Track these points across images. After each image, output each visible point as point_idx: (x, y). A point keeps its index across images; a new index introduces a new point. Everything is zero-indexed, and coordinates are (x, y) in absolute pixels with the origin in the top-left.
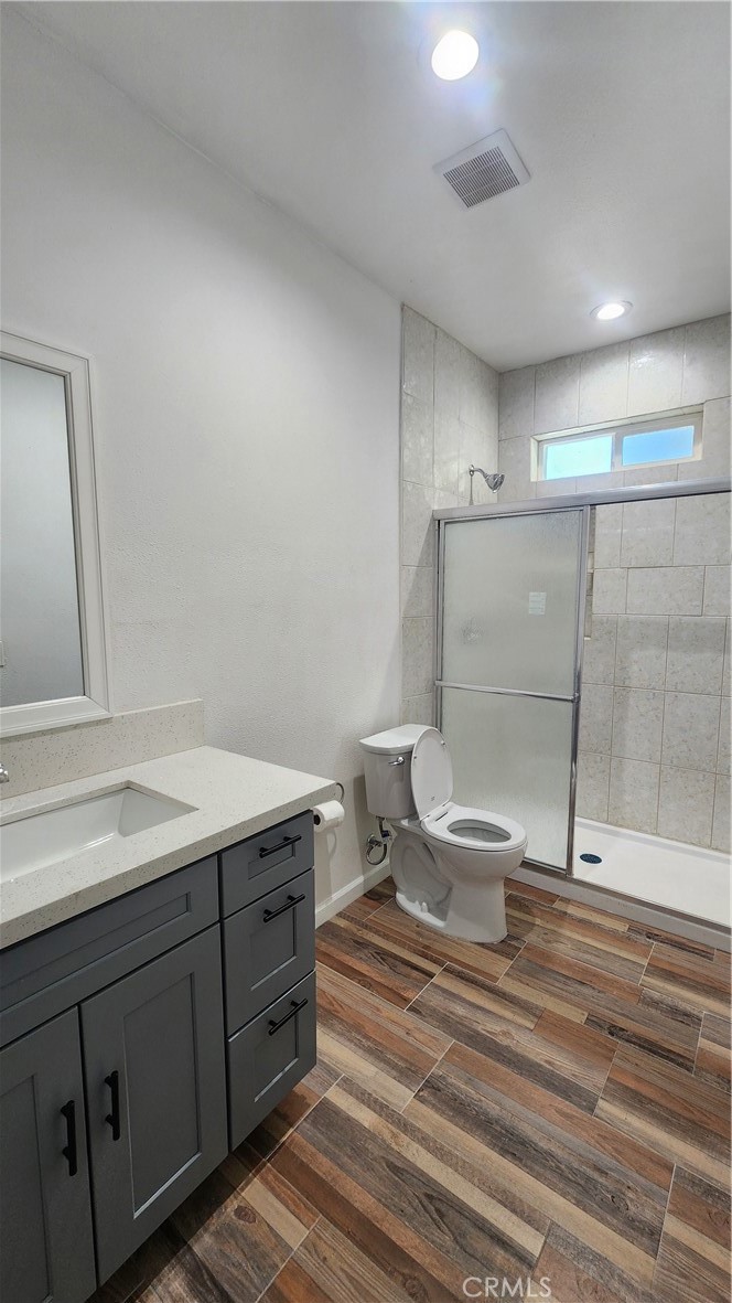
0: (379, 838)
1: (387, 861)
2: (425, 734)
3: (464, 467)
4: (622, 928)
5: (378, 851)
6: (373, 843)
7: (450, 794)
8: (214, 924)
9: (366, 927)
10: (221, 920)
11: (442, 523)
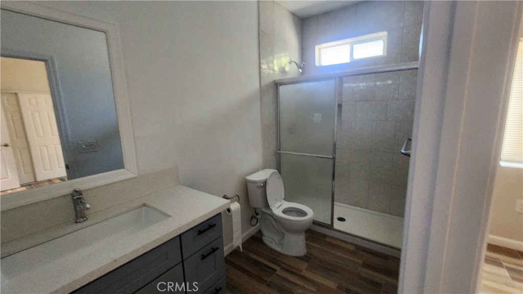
0: (255, 215)
1: (258, 224)
2: (272, 174)
3: (288, 60)
4: (352, 248)
5: (254, 221)
6: (253, 217)
7: (283, 198)
8: (179, 263)
9: (251, 251)
10: (183, 261)
11: (278, 85)
